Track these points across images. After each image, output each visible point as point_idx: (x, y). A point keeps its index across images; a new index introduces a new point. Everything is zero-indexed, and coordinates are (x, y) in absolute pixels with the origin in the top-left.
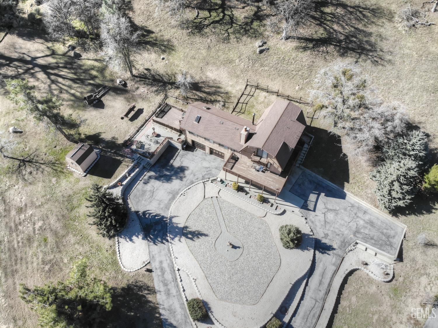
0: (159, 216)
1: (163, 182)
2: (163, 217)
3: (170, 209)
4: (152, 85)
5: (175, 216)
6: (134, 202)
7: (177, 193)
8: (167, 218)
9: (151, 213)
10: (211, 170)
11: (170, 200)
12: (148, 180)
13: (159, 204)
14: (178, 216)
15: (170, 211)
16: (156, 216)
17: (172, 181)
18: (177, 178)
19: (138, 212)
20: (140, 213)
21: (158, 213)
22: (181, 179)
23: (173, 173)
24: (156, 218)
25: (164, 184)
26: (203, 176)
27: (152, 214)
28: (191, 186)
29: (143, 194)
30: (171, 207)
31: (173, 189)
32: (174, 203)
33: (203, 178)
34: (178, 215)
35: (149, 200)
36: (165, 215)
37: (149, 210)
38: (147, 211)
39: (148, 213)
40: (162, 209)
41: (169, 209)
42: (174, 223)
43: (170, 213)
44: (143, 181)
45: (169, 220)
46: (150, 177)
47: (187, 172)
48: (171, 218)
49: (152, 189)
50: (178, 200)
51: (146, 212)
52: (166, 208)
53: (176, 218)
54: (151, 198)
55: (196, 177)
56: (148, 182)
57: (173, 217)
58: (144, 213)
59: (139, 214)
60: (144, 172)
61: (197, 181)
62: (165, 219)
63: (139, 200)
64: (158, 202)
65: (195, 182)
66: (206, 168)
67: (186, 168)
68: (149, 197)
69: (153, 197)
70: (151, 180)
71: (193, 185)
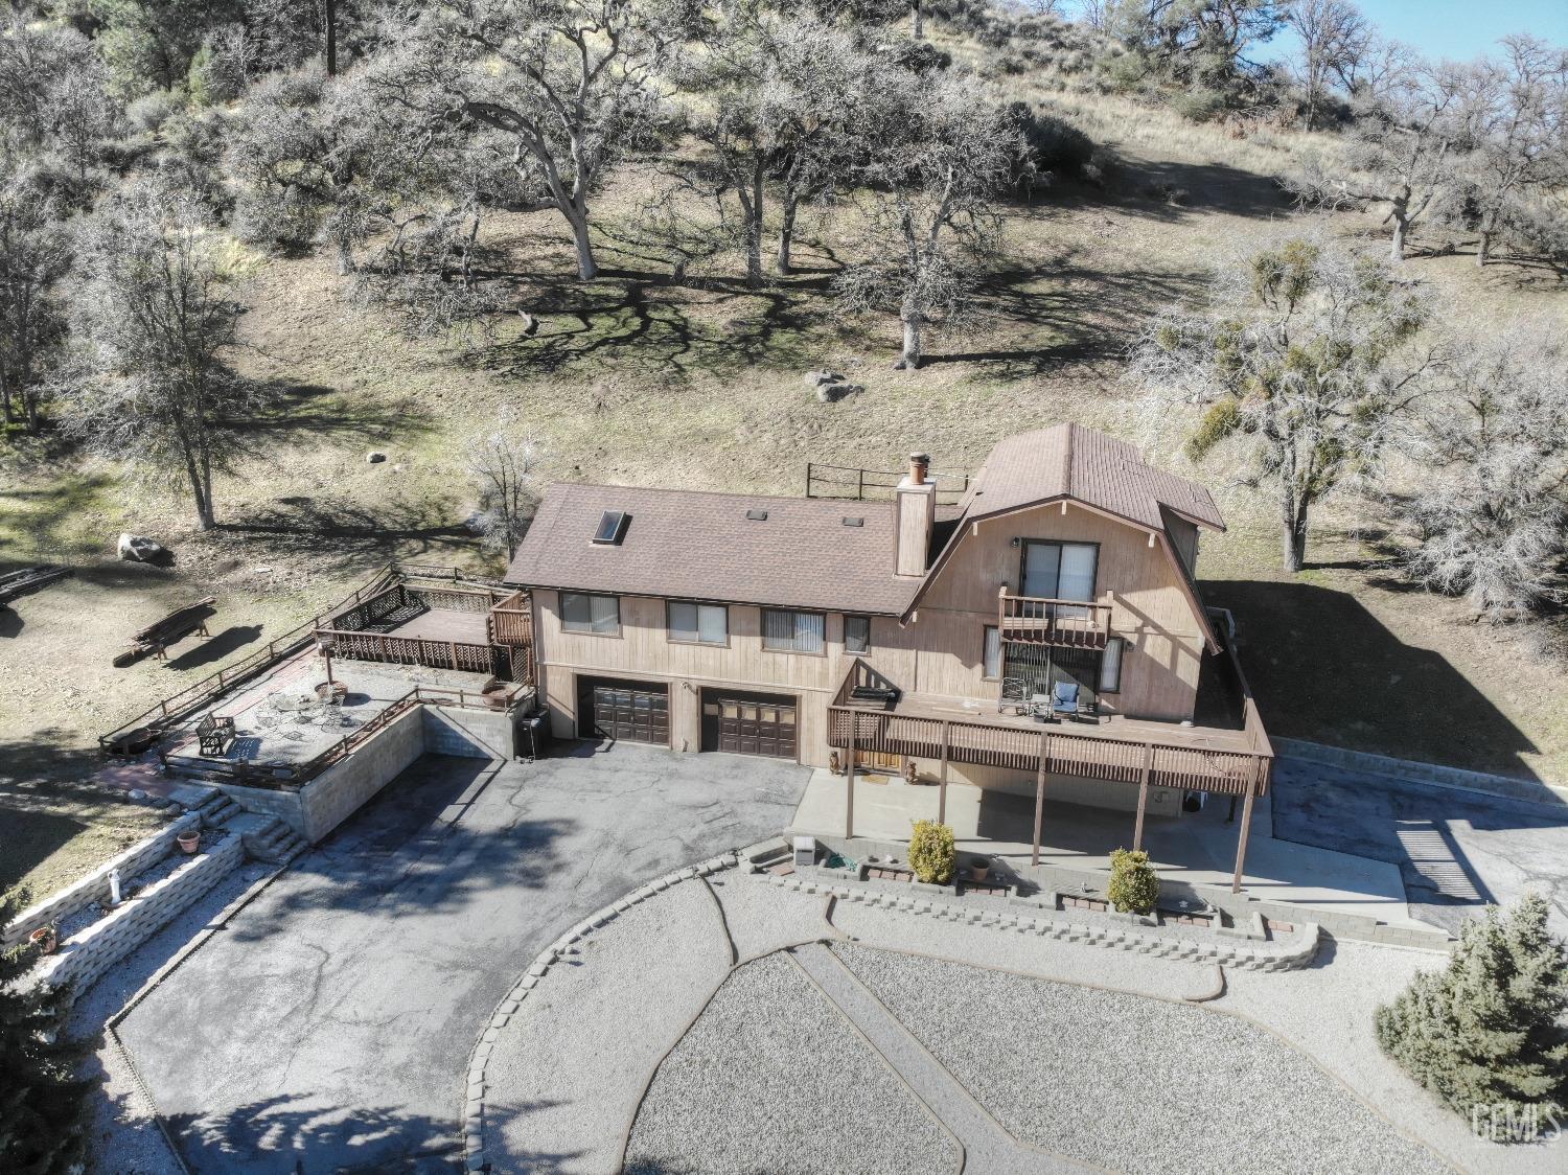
0: (381, 1126)
1: (398, 916)
2: (420, 1126)
3: (476, 1065)
4: (315, 549)
5: (528, 1108)
6: (148, 1060)
7: (519, 959)
8: (456, 1127)
9: (305, 1117)
10: (732, 813)
11: (462, 1007)
12: (280, 916)
13: (376, 1046)
14: (550, 1104)
15: (475, 1076)
16: (349, 1127)
17: (464, 901)
18: (500, 881)
19: (183, 1120)
20: (202, 1124)
21: (370, 1107)
22: (533, 880)
23: (463, 860)
24: (357, 1140)
25: (403, 922)
26: (687, 848)
27: (314, 1122)
28: (619, 905)
29: (231, 1000)
30: (483, 1049)
31: (480, 943)
32: (499, 1020)
33: (692, 854)
34: (551, 1094)
35: (281, 1036)
36: (438, 1111)
37: (285, 1099)
38: (271, 1102)
39: (273, 1118)
40: (402, 1072)
41: (462, 1067)
42: (525, 1156)
43: (475, 1091)
44: (233, 927)
45: (473, 1143)
46: (294, 903)
47: (565, 847)
48: (492, 1124)
49: (311, 964)
50: (534, 997)
51: (263, 1115)
52: (438, 1060)
53: (537, 1115)
54: (300, 1020)
55: (641, 857)
56: (275, 930)
57: (507, 1115)
58: (242, 1125)
59: (197, 1136)
60: (248, 882)
61: (651, 873)
62: (437, 1141)
63: (200, 1041)
64: (365, 1031)
65: (643, 883)
66: (695, 807)
67: (560, 827)
68: (284, 1011)
69: (321, 1010)
70: (296, 915)
71: (630, 898)
